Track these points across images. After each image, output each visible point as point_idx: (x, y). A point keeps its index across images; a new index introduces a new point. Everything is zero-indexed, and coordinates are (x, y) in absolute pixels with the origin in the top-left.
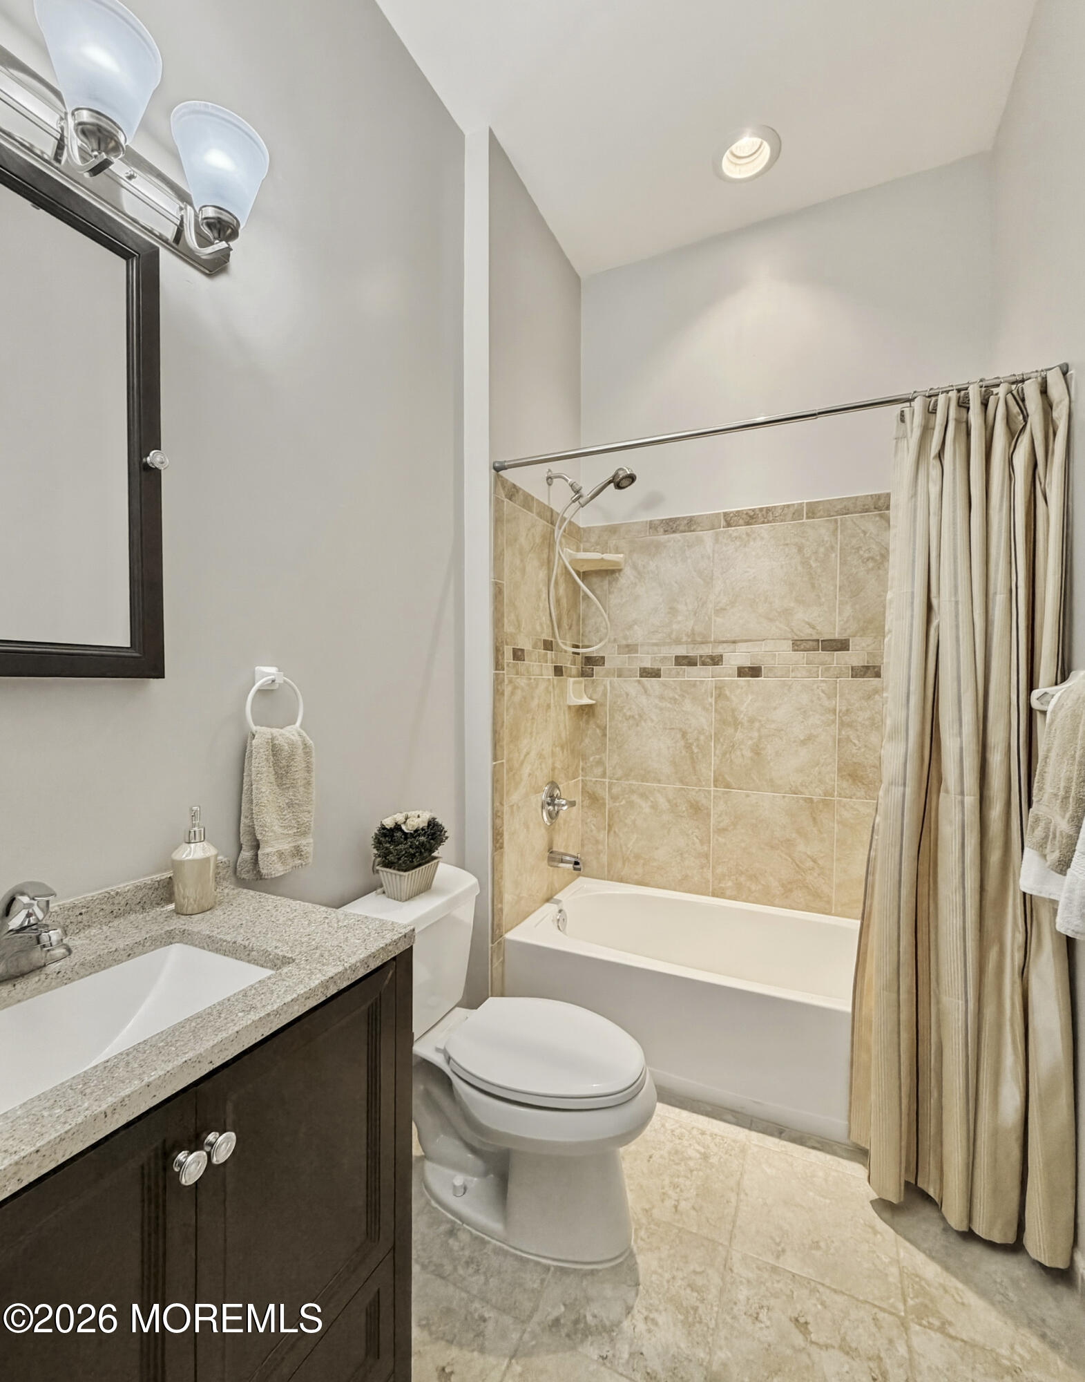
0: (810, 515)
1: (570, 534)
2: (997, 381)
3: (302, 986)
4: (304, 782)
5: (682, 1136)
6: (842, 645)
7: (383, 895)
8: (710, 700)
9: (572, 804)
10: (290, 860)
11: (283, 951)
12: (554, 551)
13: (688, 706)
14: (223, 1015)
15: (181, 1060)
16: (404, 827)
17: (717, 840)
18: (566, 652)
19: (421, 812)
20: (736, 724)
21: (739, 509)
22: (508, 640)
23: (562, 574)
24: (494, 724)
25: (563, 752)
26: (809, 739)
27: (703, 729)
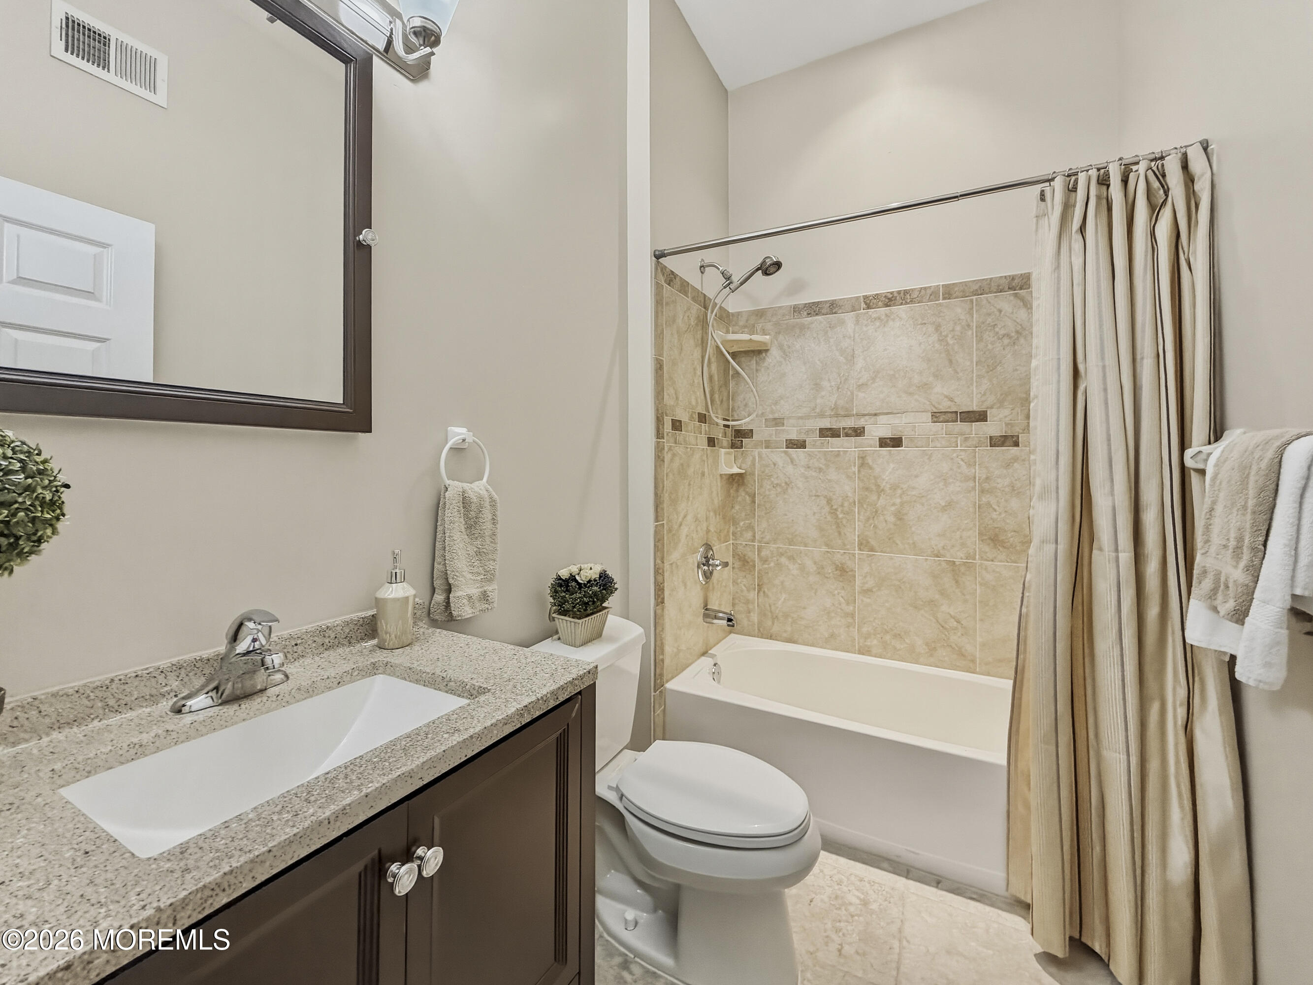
0: (947, 296)
1: (721, 318)
2: (1136, 160)
3: (500, 713)
4: (491, 532)
5: (840, 882)
6: (981, 417)
7: (559, 641)
8: (853, 469)
9: (726, 565)
10: (477, 604)
11: (479, 682)
12: (707, 333)
13: (833, 474)
14: (430, 736)
15: (395, 774)
16: (578, 578)
17: (862, 601)
18: (717, 424)
19: (592, 564)
20: (880, 491)
21: (878, 292)
22: (668, 412)
23: (714, 354)
24: (656, 487)
25: (716, 517)
26: (949, 506)
27: (847, 497)
